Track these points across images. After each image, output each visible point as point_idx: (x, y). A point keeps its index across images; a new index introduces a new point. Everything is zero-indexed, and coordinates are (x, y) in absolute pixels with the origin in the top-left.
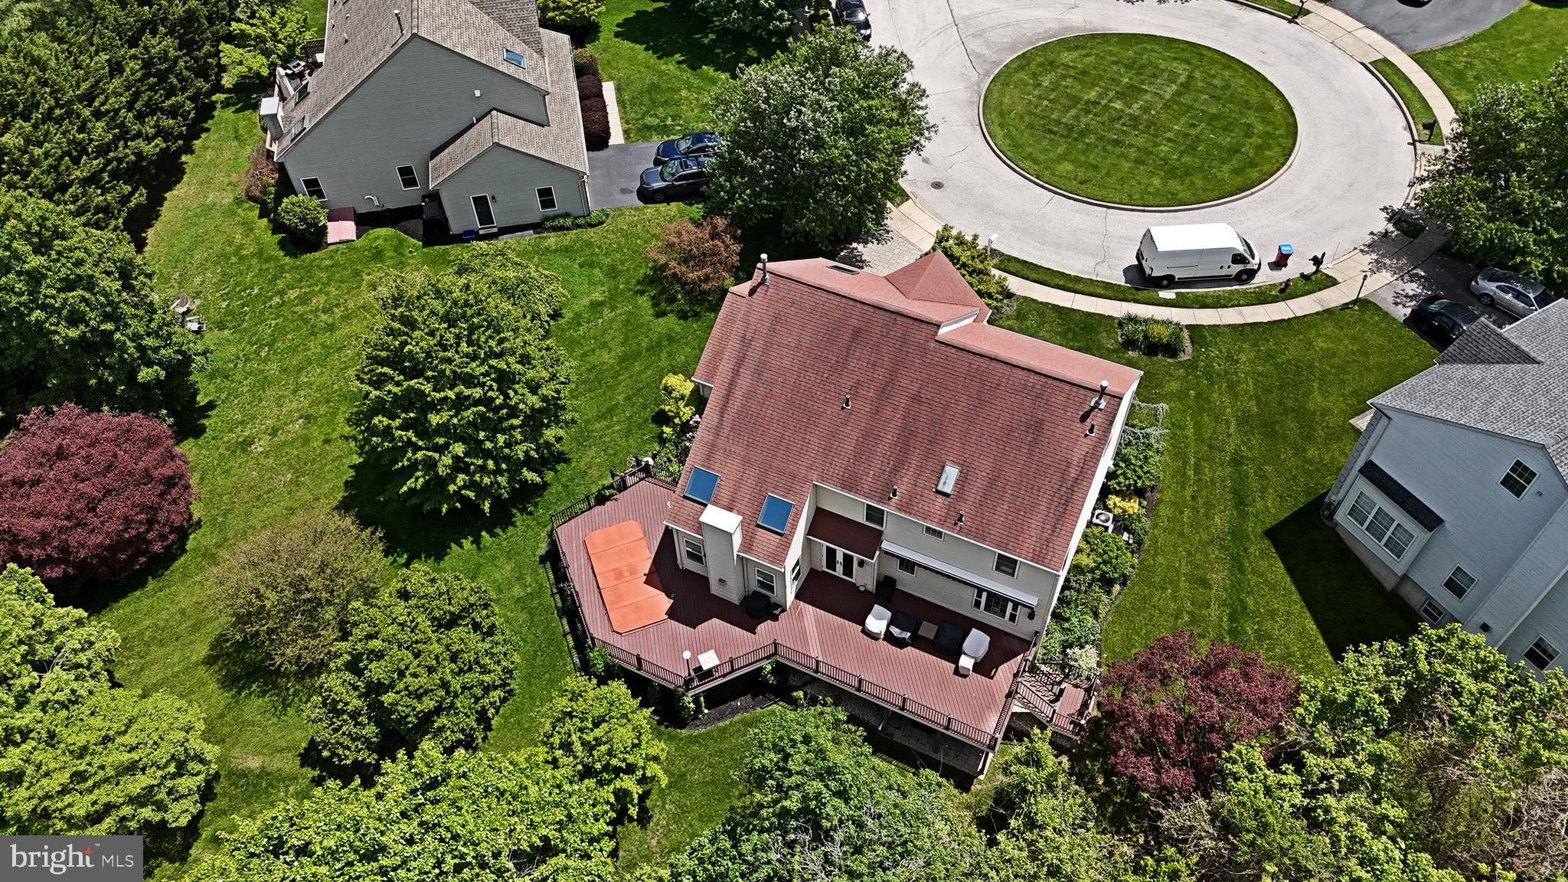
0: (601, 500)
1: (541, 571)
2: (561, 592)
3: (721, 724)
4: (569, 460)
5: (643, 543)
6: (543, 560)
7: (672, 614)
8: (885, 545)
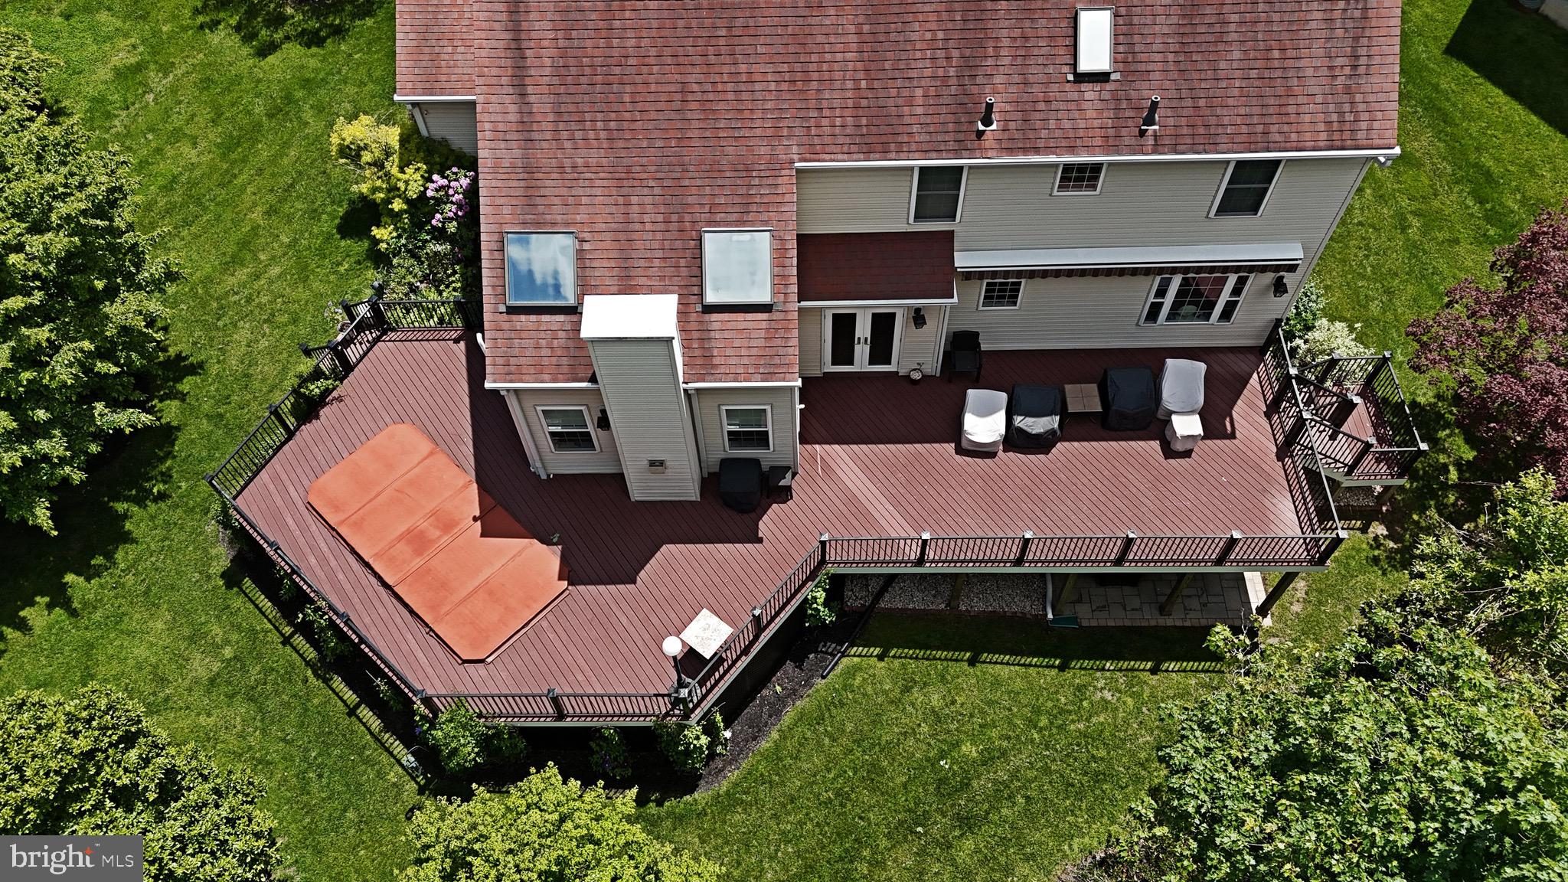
0: (308, 409)
1: (238, 602)
2: (306, 629)
3: (765, 744)
4: (201, 365)
5: (441, 460)
6: (231, 579)
7: (571, 573)
8: (962, 260)
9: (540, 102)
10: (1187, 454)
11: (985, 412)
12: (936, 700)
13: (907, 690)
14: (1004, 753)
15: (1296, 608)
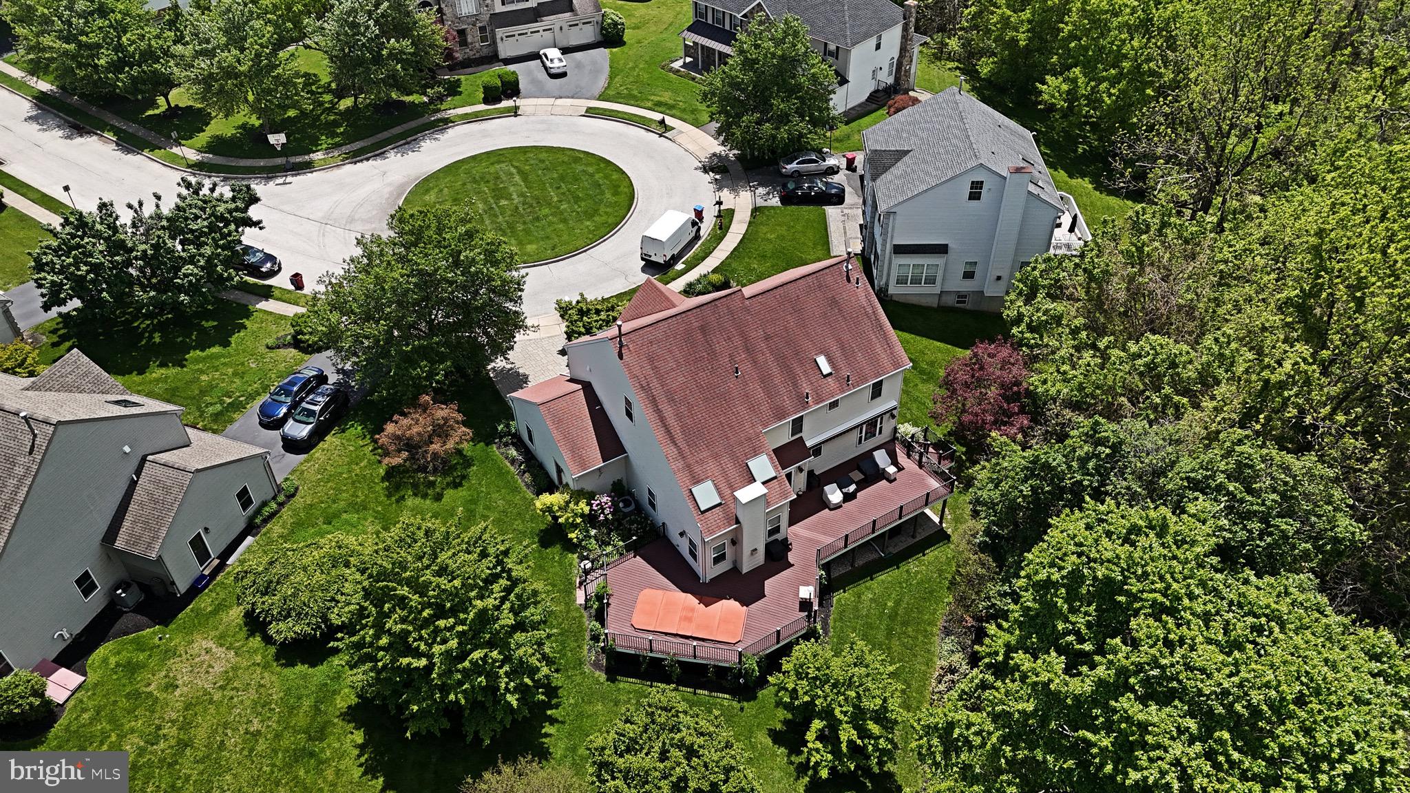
7: (745, 603)
8: (809, 444)
9: (682, 444)
10: (895, 479)
11: (833, 493)
12: (870, 596)
13: (859, 597)
14: (900, 600)
15: (949, 517)
